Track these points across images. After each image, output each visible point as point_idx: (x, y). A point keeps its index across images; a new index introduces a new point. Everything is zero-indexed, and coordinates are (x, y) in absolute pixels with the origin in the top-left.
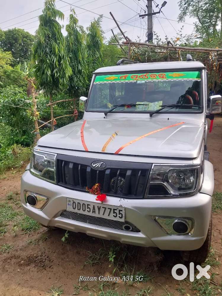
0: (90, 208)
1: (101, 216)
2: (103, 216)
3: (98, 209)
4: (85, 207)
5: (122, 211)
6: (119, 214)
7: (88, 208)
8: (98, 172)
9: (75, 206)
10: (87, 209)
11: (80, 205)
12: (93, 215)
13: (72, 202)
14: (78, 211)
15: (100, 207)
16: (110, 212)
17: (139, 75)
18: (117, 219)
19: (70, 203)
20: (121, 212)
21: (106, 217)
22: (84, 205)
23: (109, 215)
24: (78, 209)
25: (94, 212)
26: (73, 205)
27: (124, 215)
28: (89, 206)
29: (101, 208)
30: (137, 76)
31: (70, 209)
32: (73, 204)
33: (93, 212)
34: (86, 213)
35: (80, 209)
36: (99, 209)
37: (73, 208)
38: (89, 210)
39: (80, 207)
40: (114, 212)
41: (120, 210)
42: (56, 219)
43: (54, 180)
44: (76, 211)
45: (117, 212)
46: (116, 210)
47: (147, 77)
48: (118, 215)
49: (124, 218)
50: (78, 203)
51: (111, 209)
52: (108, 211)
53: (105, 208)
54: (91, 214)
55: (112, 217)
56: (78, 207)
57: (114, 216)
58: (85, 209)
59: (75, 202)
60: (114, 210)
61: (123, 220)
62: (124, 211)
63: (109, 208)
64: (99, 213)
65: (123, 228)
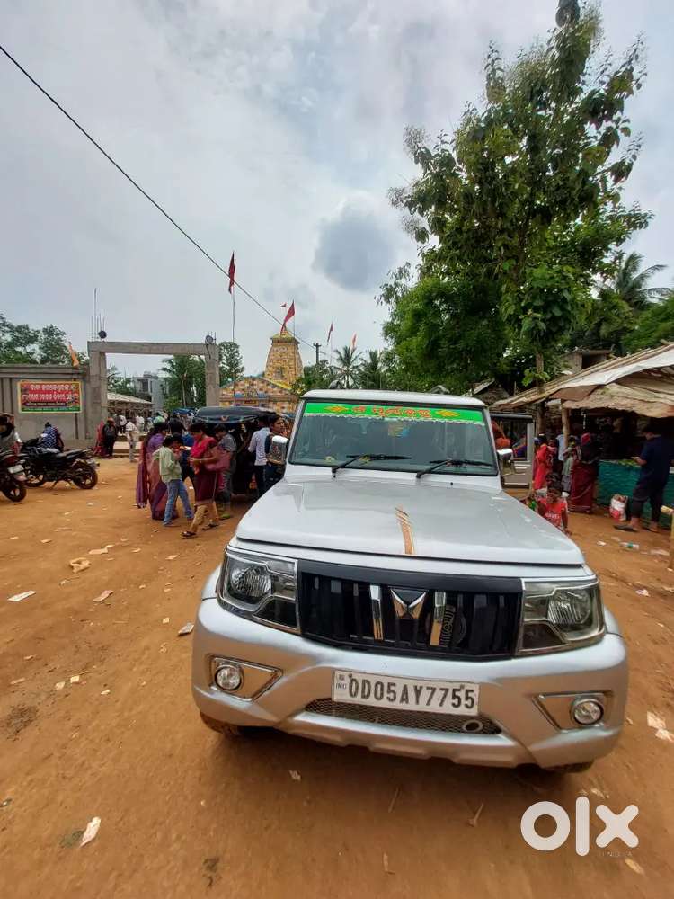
0: (394, 692)
1: (422, 707)
2: (428, 706)
3: (416, 692)
4: (382, 689)
5: (472, 691)
6: (467, 698)
7: (390, 691)
9: (357, 688)
10: (386, 695)
11: (369, 685)
12: (404, 706)
13: (347, 680)
14: (364, 699)
15: (421, 687)
16: (445, 696)
18: (462, 710)
19: (342, 682)
20: (470, 694)
21: (434, 707)
22: (379, 686)
23: (441, 705)
24: (363, 697)
25: (405, 699)
26: (350, 688)
27: (476, 700)
28: (392, 688)
29: (424, 689)
31: (341, 695)
32: (351, 684)
33: (402, 700)
34: (384, 703)
35: (368, 696)
36: (418, 691)
37: (351, 695)
38: (391, 695)
39: (369, 691)
40: (454, 696)
41: (467, 691)
42: (298, 718)
43: (294, 625)
44: (358, 700)
45: (462, 694)
46: (459, 690)
47: (401, 413)
48: (463, 702)
49: (476, 707)
50: (364, 681)
51: (446, 690)
52: (439, 694)
53: (434, 690)
54: (398, 705)
55: (448, 708)
56: (363, 692)
57: (453, 705)
58: (382, 694)
59: (355, 680)
60: (454, 690)
61: (474, 712)
62: (477, 692)
63: (442, 689)
64: (417, 702)
65: (464, 727)
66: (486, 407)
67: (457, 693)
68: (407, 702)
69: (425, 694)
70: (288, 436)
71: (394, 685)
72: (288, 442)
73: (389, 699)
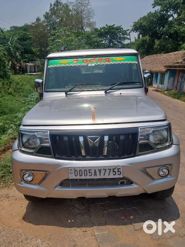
1: (102, 177)
2: (104, 176)
4: (87, 172)
6: (118, 171)
7: (89, 172)
9: (77, 173)
10: (88, 174)
13: (73, 171)
14: (80, 177)
15: (101, 170)
16: (110, 172)
18: (117, 176)
19: (71, 172)
20: (119, 170)
21: (107, 176)
22: (85, 171)
23: (109, 175)
25: (95, 174)
27: (122, 172)
31: (72, 177)
32: (75, 172)
34: (88, 177)
35: (82, 175)
37: (76, 176)
38: (90, 174)
39: (82, 173)
41: (118, 169)
42: (56, 189)
43: (51, 155)
44: (78, 177)
45: (116, 170)
47: (96, 61)
48: (117, 173)
49: (122, 174)
50: (80, 170)
52: (108, 171)
53: (106, 170)
54: (93, 177)
55: (112, 176)
56: (80, 174)
57: (113, 174)
59: (76, 170)
60: (113, 169)
61: (121, 176)
62: (121, 169)
63: (109, 169)
64: (100, 174)
65: (119, 183)
67: (114, 170)
68: (96, 176)
69: (103, 172)
71: (91, 170)
72: (43, 82)
73: (90, 175)
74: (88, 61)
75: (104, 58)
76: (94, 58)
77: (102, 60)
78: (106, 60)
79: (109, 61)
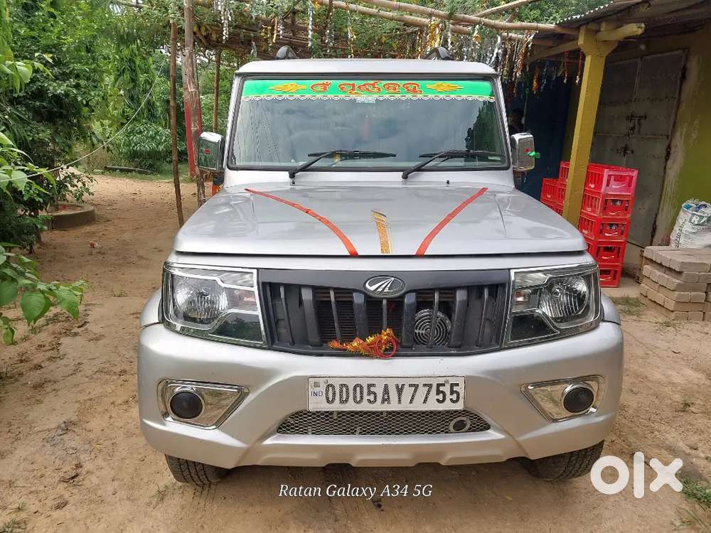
0: (375, 394)
1: (405, 406)
2: (411, 405)
3: (398, 391)
4: (361, 393)
5: (457, 385)
6: (452, 392)
7: (370, 393)
8: (385, 302)
9: (334, 394)
10: (366, 397)
11: (347, 389)
12: (386, 408)
13: (323, 388)
14: (342, 405)
15: (403, 385)
16: (429, 392)
17: (357, 83)
18: (448, 406)
19: (317, 390)
20: (455, 388)
21: (418, 406)
22: (358, 389)
23: (425, 402)
24: (342, 402)
25: (386, 399)
26: (327, 394)
27: (462, 395)
28: (372, 389)
29: (406, 387)
30: (353, 85)
31: (317, 404)
32: (327, 391)
33: (384, 401)
34: (365, 406)
35: (346, 401)
36: (400, 390)
37: (328, 401)
38: (372, 397)
39: (347, 395)
40: (438, 392)
41: (452, 385)
42: (268, 442)
43: (260, 339)
44: (336, 406)
45: (447, 389)
46: (444, 385)
47: (379, 90)
48: (448, 397)
49: (461, 401)
50: (342, 386)
51: (430, 386)
52: (422, 391)
53: (416, 386)
54: (378, 407)
55: (433, 405)
56: (341, 397)
57: (438, 400)
58: (362, 397)
59: (331, 385)
60: (439, 385)
61: (459, 406)
62: (462, 385)
63: (425, 385)
64: (400, 401)
65: (451, 428)
66: (496, 76)
67: (441, 388)
68: (389, 403)
69: (408, 392)
70: (223, 133)
71: (374, 385)
73: (369, 401)
74: (356, 87)
75: (402, 83)
76: (372, 82)
77: (395, 89)
78: (407, 88)
79: (414, 91)
